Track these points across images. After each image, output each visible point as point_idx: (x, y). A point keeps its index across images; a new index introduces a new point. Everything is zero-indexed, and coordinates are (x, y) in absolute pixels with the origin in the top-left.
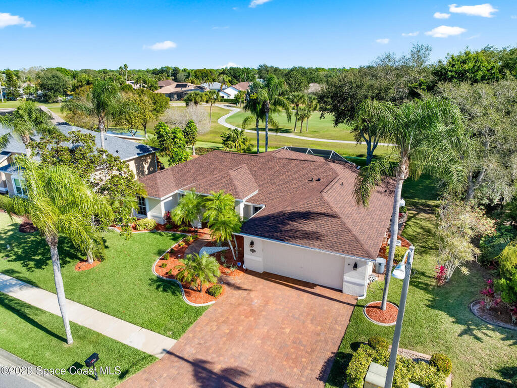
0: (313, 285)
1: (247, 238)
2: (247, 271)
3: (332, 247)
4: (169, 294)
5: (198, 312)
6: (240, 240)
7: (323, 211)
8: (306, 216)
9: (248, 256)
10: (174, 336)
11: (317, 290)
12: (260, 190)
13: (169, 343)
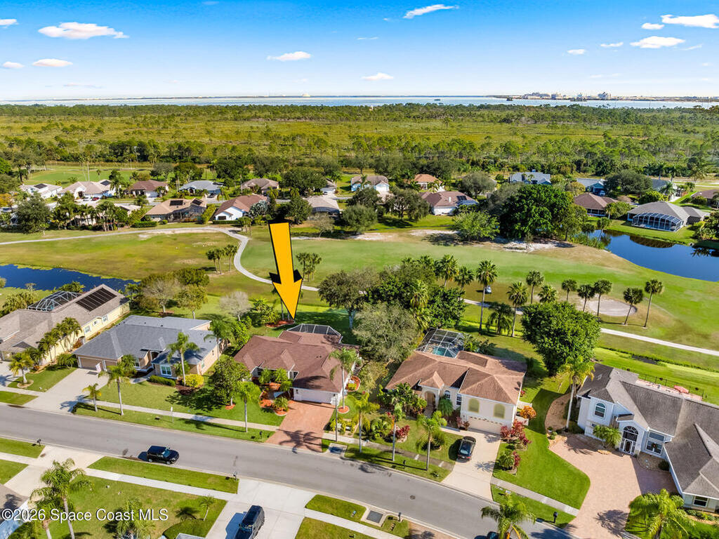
0: (320, 403)
1: (295, 389)
2: (295, 401)
3: (326, 390)
4: (269, 413)
5: (283, 418)
6: (292, 390)
7: (322, 375)
8: (316, 378)
9: (295, 395)
10: (278, 425)
11: (323, 404)
12: (296, 365)
13: (278, 428)
